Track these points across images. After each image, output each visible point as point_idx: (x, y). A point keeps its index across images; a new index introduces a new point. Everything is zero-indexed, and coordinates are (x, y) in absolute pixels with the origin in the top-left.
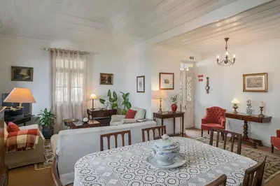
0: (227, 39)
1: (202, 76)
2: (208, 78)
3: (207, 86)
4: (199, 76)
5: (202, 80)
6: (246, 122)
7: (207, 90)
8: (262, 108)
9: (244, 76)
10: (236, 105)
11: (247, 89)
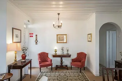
0: (59, 14)
1: (33, 34)
2: (36, 35)
3: (36, 40)
4: (30, 34)
5: (32, 36)
6: (62, 58)
7: (36, 43)
8: (68, 50)
9: (57, 35)
10: (56, 50)
11: (58, 41)
